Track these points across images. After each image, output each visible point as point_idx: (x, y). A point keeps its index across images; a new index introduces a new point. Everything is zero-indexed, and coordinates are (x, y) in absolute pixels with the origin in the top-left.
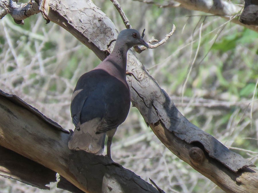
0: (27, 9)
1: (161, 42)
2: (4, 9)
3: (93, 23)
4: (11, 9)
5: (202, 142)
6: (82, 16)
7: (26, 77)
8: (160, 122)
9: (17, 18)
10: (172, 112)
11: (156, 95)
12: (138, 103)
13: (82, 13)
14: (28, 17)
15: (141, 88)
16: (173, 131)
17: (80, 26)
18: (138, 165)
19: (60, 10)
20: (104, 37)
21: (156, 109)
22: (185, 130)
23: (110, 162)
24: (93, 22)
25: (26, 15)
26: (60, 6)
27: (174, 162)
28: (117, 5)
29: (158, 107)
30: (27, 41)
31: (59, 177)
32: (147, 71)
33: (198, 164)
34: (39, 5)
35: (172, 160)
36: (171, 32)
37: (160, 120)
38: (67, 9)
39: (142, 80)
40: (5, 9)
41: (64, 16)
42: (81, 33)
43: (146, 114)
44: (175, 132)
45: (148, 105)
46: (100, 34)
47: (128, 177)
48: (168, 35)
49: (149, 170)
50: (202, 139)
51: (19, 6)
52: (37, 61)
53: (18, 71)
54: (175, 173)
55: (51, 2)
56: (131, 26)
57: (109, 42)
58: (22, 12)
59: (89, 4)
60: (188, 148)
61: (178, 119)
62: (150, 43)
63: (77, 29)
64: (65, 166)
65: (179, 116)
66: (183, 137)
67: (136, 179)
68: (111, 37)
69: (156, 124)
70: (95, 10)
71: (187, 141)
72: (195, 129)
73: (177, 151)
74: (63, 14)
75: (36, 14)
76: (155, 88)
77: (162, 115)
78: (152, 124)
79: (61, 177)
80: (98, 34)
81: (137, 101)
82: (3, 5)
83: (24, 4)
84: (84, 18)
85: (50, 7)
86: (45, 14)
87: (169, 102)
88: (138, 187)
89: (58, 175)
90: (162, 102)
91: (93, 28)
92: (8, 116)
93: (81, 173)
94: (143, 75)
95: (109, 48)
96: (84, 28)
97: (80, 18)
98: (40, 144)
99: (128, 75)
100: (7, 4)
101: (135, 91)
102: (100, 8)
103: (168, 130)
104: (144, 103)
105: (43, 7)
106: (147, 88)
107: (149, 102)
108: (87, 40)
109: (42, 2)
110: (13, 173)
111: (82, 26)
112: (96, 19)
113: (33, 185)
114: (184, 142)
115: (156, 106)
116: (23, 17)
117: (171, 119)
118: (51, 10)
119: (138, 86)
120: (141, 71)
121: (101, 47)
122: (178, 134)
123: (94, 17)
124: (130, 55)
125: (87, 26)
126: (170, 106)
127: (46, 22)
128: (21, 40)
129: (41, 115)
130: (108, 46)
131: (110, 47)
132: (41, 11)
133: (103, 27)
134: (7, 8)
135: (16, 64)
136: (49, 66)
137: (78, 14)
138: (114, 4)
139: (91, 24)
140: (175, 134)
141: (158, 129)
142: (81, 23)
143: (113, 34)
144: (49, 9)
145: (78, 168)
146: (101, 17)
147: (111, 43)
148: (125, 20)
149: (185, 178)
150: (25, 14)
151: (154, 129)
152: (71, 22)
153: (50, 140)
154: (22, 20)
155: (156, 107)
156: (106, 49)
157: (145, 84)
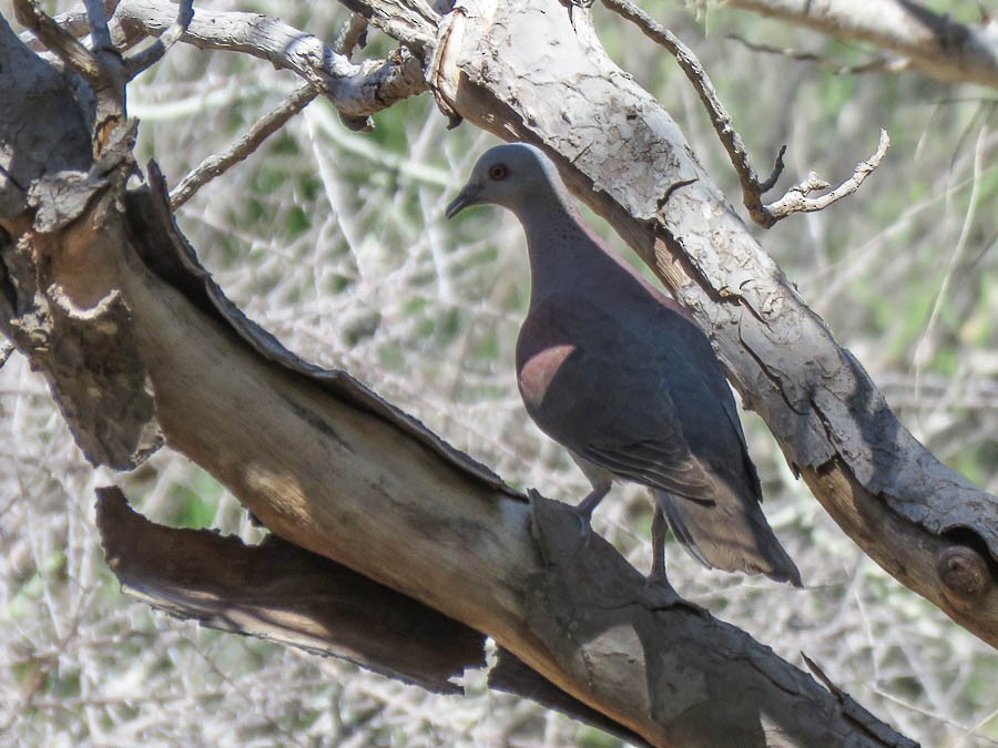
0: (385, 80)
1: (841, 191)
2: (306, 78)
3: (609, 126)
4: (331, 79)
5: (980, 527)
6: (572, 100)
7: (389, 310)
8: (838, 461)
9: (349, 110)
10: (879, 425)
11: (824, 370)
12: (764, 398)
13: (570, 91)
14: (388, 106)
15: (771, 347)
16: (881, 493)
17: (565, 136)
18: (772, 613)
19: (497, 82)
20: (647, 174)
21: (823, 417)
22: (923, 489)
23: (670, 600)
24: (608, 123)
25: (382, 100)
26: (495, 68)
27: (895, 600)
28: (691, 64)
29: (829, 410)
30: (394, 188)
31: (493, 652)
32: (793, 288)
33: (969, 605)
34: (424, 66)
35: (886, 592)
36: (874, 157)
37: (838, 455)
38: (520, 77)
39: (774, 321)
40: (309, 80)
41: (509, 104)
42: (567, 159)
43: (790, 434)
44: (890, 496)
45: (795, 403)
46: (632, 163)
47: (729, 649)
48: (863, 167)
49: (811, 627)
50: (980, 520)
51: (358, 71)
52: (426, 256)
53: (362, 290)
54: (896, 635)
55: (466, 57)
56: (737, 135)
57: (663, 191)
58: (367, 88)
59: (593, 60)
60: (935, 550)
61: (898, 449)
62: (803, 192)
63: (555, 148)
64: (517, 612)
65: (901, 441)
66: (914, 513)
67: (756, 654)
68: (670, 172)
69: (825, 469)
70: (614, 80)
71: (931, 527)
72: (956, 485)
73: (897, 562)
74: (506, 95)
75: (413, 96)
76: (820, 345)
77: (844, 439)
78: (810, 467)
79: (502, 652)
80: (625, 164)
81: (761, 391)
82: (303, 65)
83: (375, 62)
84: (578, 108)
85: (462, 72)
86: (444, 97)
87: (868, 394)
88: (767, 682)
89: (490, 643)
90: (844, 394)
91: (609, 142)
92: (321, 443)
93: (569, 636)
94: (780, 300)
95: (661, 211)
96: (577, 142)
97: (564, 110)
98: (428, 536)
99: (728, 304)
100: (317, 62)
101: (752, 358)
102: (631, 76)
103: (865, 490)
104: (783, 395)
105: (440, 73)
106: (792, 347)
107: (800, 394)
108: (590, 182)
109: (434, 54)
110: (336, 639)
111: (571, 137)
112: (617, 112)
113: (407, 677)
114: (920, 528)
115: (824, 406)
116: (371, 105)
117: (873, 449)
118: (466, 83)
119: (763, 340)
120: (772, 287)
121: (635, 208)
122: (899, 501)
123: (613, 106)
124: (733, 233)
125: (589, 136)
126: (872, 407)
127: (448, 123)
128: (374, 187)
129: (433, 439)
130: (661, 203)
131: (665, 208)
132: (433, 87)
133: (642, 137)
134: (315, 77)
135: (355, 269)
136: (470, 275)
137: (557, 94)
138: (679, 62)
139: (601, 129)
140: (891, 503)
141: (831, 486)
142: (569, 127)
143: (675, 163)
144: (457, 77)
145: (559, 621)
146: (634, 106)
147: (669, 193)
148: (717, 116)
149: (930, 652)
150: (377, 97)
151: (818, 486)
152: (532, 122)
153: (464, 523)
154: (367, 118)
155: (823, 411)
156: (654, 216)
157: (784, 331)
